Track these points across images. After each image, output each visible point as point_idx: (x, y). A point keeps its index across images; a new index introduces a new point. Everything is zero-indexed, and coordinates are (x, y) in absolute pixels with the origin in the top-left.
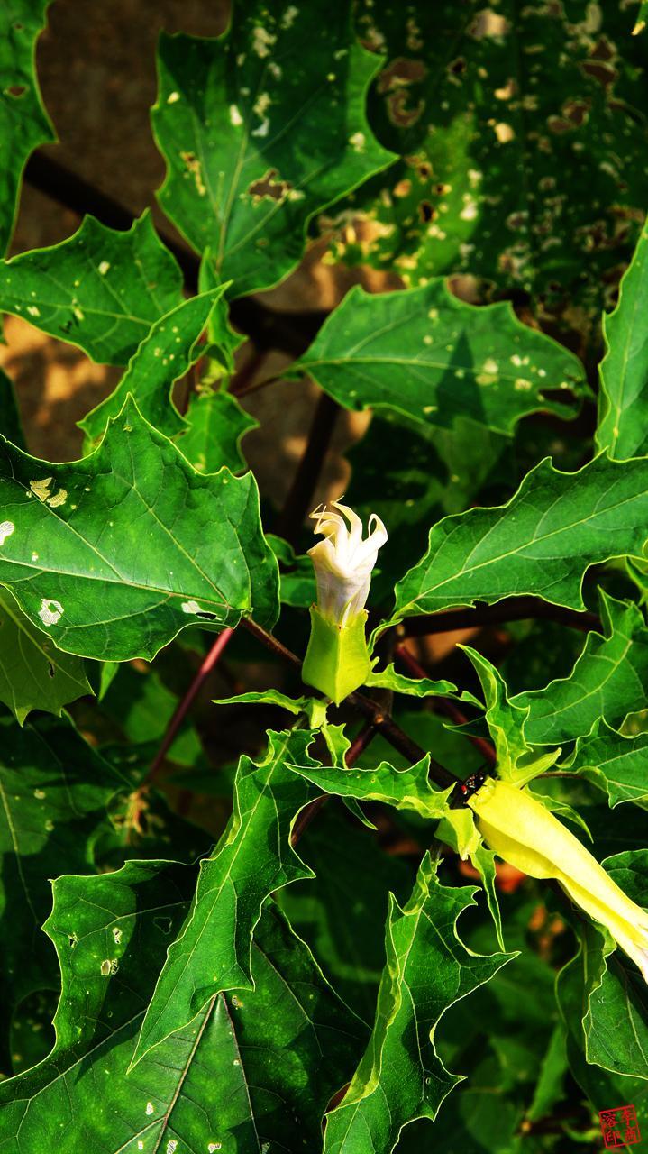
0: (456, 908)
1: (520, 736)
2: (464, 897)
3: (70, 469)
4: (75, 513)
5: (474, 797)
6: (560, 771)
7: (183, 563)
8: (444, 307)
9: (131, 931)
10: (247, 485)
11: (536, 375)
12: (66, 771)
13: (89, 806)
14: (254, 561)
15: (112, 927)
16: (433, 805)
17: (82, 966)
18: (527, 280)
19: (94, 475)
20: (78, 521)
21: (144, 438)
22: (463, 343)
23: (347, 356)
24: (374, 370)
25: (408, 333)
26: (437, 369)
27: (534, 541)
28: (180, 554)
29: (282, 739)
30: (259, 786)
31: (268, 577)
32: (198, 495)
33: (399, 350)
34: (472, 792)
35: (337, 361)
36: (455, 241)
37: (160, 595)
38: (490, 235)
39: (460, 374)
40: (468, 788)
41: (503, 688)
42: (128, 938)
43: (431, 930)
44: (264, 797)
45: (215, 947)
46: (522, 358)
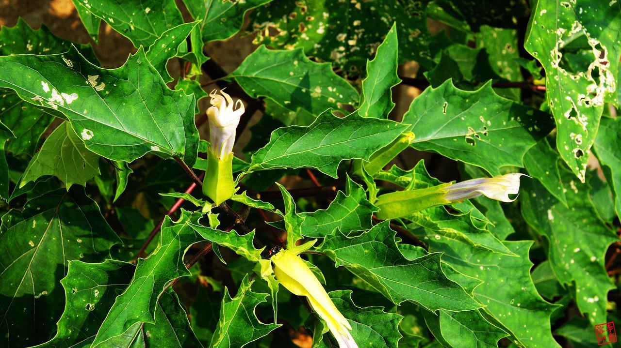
0: (257, 302)
1: (299, 230)
2: (261, 298)
3: (107, 73)
4: (108, 95)
5: (274, 256)
6: (316, 251)
7: (155, 129)
8: (301, 60)
9: (103, 293)
10: (191, 99)
11: (339, 96)
12: (93, 231)
13: (101, 249)
14: (189, 134)
15: (95, 289)
16: (254, 255)
17: (77, 303)
18: (342, 64)
19: (119, 78)
20: (108, 100)
21: (146, 68)
22: (307, 77)
23: (254, 75)
24: (265, 82)
25: (283, 69)
26: (294, 86)
27: (320, 147)
28: (155, 124)
29: (188, 215)
30: (174, 234)
31: (194, 142)
32: (167, 99)
33: (277, 76)
34: (274, 254)
35: (249, 76)
36: (313, 42)
37: (142, 140)
38: (329, 42)
39: (304, 90)
40: (272, 252)
41: (294, 207)
42: (102, 296)
43: (244, 311)
44: (176, 240)
45: (140, 302)
46: (333, 88)
